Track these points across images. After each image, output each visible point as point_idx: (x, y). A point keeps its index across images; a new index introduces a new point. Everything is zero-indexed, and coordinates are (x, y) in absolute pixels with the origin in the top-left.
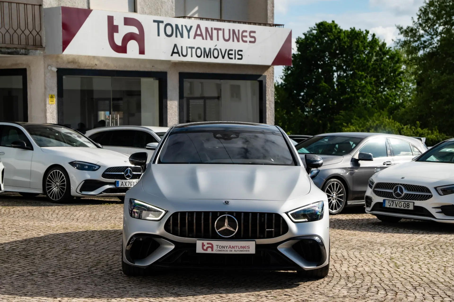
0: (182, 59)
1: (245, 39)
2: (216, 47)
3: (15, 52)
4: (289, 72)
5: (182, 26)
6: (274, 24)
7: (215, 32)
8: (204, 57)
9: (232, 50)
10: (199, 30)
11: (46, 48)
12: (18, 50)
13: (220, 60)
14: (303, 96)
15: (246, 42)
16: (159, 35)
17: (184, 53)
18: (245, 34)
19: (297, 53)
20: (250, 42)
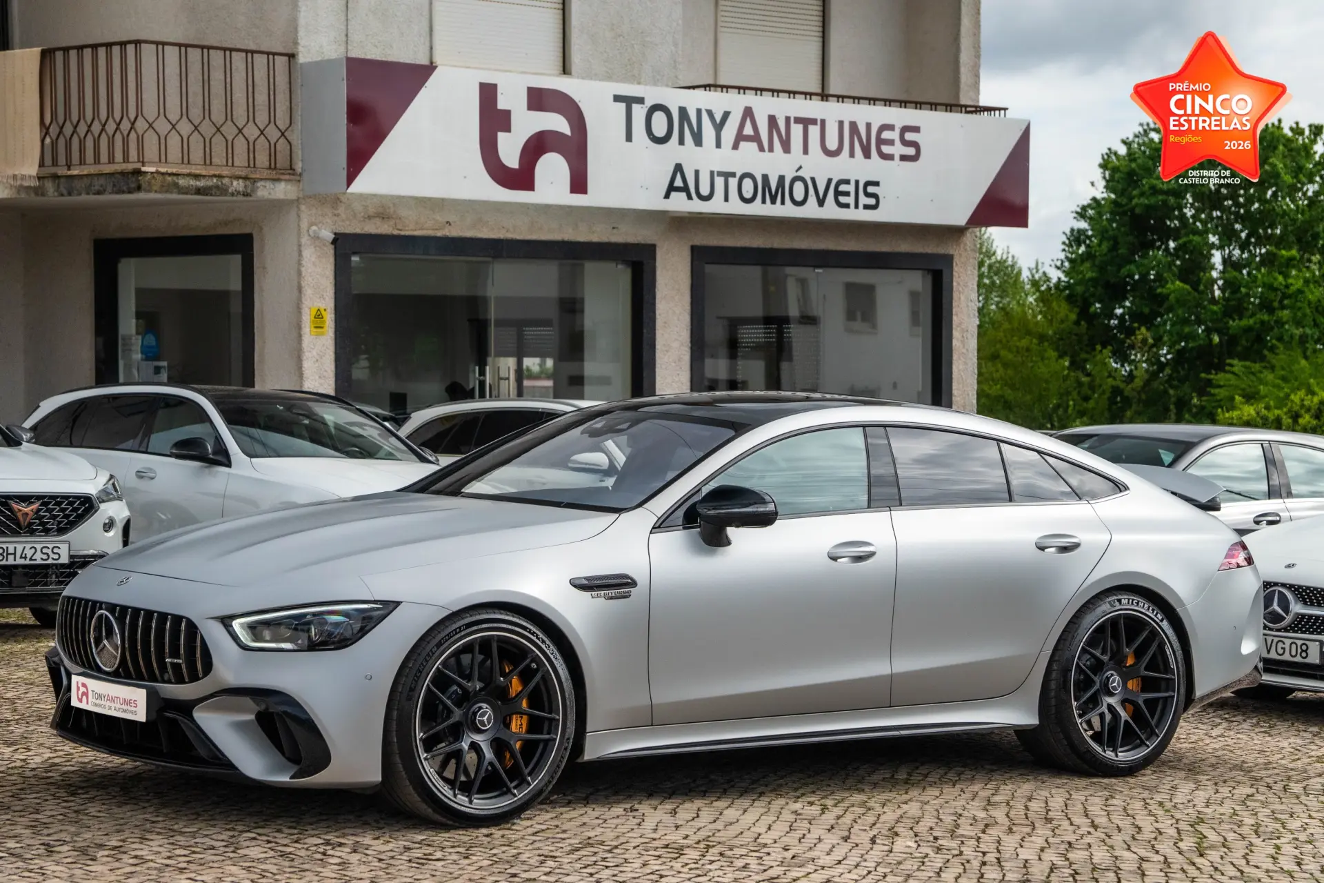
0: (697, 206)
1: (886, 149)
2: (800, 173)
3: (217, 187)
4: (1082, 249)
5: (699, 111)
6: (980, 107)
7: (797, 130)
8: (764, 202)
9: (847, 182)
10: (748, 123)
11: (305, 175)
12: (226, 181)
13: (811, 210)
14: (1122, 317)
15: (889, 157)
16: (629, 138)
17: (705, 190)
18: (886, 135)
19: (1105, 195)
20: (904, 158)
